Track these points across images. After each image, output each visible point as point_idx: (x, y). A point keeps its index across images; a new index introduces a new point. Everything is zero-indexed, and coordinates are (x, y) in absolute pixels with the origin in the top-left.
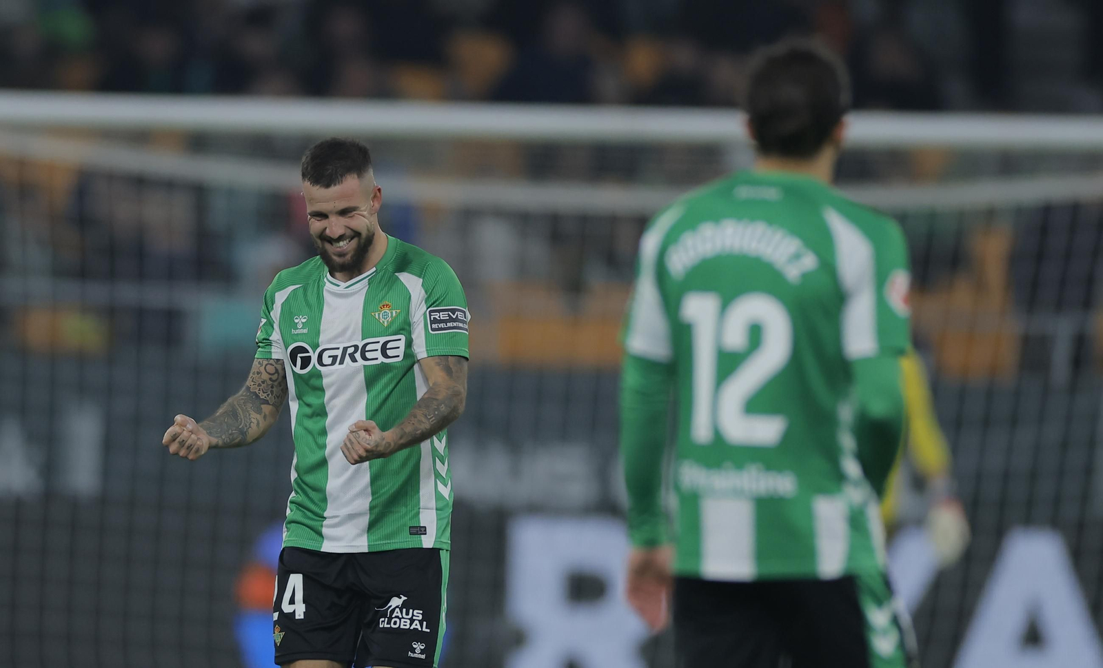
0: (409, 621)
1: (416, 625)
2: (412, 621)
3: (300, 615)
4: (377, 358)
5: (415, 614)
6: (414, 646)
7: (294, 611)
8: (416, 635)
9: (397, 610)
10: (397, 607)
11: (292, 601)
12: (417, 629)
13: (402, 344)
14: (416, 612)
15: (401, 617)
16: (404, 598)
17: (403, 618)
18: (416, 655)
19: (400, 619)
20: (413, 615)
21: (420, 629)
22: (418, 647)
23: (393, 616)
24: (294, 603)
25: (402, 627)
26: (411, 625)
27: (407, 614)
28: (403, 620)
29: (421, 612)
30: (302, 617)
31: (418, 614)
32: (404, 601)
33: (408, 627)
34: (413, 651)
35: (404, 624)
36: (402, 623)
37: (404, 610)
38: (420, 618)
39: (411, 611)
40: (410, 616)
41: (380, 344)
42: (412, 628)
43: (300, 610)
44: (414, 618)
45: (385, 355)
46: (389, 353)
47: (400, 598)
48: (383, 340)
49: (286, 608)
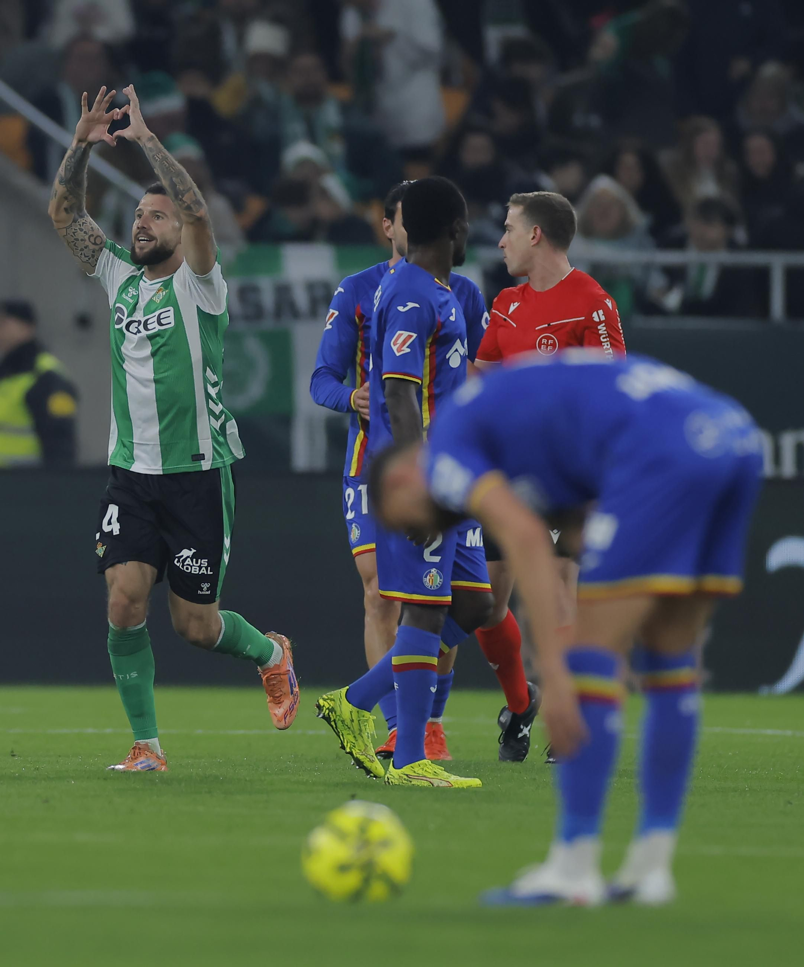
0: (198, 568)
1: (203, 571)
2: (200, 568)
3: (116, 532)
4: (154, 327)
5: (202, 562)
6: (202, 586)
7: (112, 530)
8: (203, 578)
9: (189, 559)
10: (188, 557)
11: (109, 523)
12: (204, 573)
13: (171, 314)
14: (203, 560)
15: (191, 564)
16: (194, 551)
17: (193, 566)
18: (204, 593)
19: (191, 567)
20: (201, 564)
21: (206, 573)
22: (205, 586)
23: (185, 564)
24: (111, 524)
25: (193, 572)
26: (200, 571)
27: (197, 562)
28: (193, 567)
29: (207, 560)
30: (118, 533)
31: (204, 562)
32: (194, 553)
33: (197, 572)
34: (202, 590)
35: (195, 570)
36: (193, 570)
37: (194, 560)
38: (206, 565)
39: (199, 560)
40: (199, 564)
41: (156, 317)
42: (200, 573)
43: (116, 528)
44: (202, 565)
45: (160, 324)
46: (163, 321)
47: (191, 550)
48: (157, 313)
49: (106, 528)
